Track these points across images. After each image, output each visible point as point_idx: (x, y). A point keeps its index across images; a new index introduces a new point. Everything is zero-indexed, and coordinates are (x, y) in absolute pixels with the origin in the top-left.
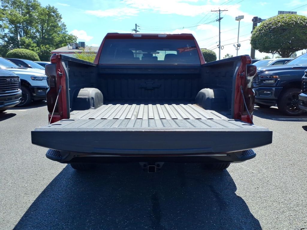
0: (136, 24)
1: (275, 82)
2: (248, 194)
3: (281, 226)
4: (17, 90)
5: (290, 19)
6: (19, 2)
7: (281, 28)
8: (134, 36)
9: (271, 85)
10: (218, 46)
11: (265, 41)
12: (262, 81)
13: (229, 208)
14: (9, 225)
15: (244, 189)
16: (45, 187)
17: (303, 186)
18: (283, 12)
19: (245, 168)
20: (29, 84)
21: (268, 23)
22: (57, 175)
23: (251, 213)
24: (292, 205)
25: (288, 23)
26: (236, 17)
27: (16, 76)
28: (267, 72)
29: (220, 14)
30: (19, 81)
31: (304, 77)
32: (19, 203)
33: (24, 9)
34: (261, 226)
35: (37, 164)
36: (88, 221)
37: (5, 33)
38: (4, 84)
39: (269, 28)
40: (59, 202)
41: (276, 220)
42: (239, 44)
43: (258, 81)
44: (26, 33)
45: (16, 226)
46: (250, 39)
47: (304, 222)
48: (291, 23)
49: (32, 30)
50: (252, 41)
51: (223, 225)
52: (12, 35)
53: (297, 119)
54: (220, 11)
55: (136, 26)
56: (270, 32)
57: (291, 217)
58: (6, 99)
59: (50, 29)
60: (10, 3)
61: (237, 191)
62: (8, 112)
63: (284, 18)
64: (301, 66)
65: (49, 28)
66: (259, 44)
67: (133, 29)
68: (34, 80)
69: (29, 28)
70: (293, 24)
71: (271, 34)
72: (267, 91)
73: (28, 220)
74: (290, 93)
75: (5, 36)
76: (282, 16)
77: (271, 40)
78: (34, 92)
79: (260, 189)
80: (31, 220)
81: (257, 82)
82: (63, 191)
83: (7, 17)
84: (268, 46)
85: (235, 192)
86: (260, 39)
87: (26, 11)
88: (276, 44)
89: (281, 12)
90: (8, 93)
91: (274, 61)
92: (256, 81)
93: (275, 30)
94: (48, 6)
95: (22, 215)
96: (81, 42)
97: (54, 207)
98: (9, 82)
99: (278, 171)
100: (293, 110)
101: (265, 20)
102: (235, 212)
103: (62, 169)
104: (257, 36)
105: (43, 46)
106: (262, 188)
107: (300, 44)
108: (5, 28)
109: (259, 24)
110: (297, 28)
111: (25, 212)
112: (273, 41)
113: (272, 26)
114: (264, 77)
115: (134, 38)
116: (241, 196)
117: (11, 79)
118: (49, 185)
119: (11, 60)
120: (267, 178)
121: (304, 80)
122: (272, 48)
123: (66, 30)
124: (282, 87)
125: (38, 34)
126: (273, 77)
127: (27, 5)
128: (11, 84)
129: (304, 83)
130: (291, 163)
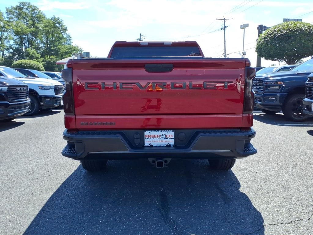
0: (141, 34)
1: (280, 88)
2: (251, 190)
3: (282, 217)
4: (26, 99)
5: (295, 26)
6: (24, 14)
7: (286, 35)
8: (141, 44)
9: (275, 91)
10: (223, 54)
11: (270, 49)
12: (267, 87)
13: (233, 202)
14: (28, 217)
15: (248, 187)
16: (59, 186)
17: (305, 183)
18: (288, 19)
19: (249, 168)
20: (37, 93)
21: (272, 30)
22: (69, 176)
23: (254, 207)
24: (293, 200)
25: (293, 30)
26: (241, 26)
27: (25, 85)
28: (271, 78)
29: (224, 22)
30: (27, 90)
31: (307, 82)
32: (36, 199)
33: (29, 20)
34: (263, 217)
35: (49, 166)
36: (101, 213)
37: (10, 45)
38: (14, 93)
39: (274, 36)
40: (73, 198)
41: (277, 212)
42: (244, 52)
43: (263, 87)
44: (31, 44)
45: (35, 218)
46: (256, 46)
47: (304, 213)
48: (296, 31)
49: (37, 41)
50: (257, 48)
51: (227, 216)
52: (17, 46)
53: (302, 124)
54: (224, 19)
55: (141, 36)
56: (275, 40)
57: (292, 209)
58: (15, 107)
59: (55, 40)
60: (15, 15)
61: (241, 188)
62: (17, 120)
63: (288, 25)
64: (305, 72)
65: (53, 40)
66: (264, 52)
67: (138, 39)
68: (41, 89)
69: (34, 39)
70: (298, 31)
71: (276, 41)
72: (272, 97)
73: (45, 213)
74: (295, 99)
75: (10, 47)
76: (287, 24)
77: (276, 47)
78: (42, 101)
79: (263, 186)
80: (48, 213)
81: (262, 89)
82: (76, 189)
83: (12, 29)
84: (273, 53)
85: (239, 189)
86: (265, 47)
87: (31, 22)
88: (282, 52)
89: (285, 20)
90: (18, 101)
91: (278, 68)
92: (260, 87)
93: (280, 38)
94: (53, 17)
95: (40, 209)
96: (86, 53)
97: (68, 202)
98: (18, 91)
99: (281, 171)
100: (299, 116)
101: (270, 28)
102: (239, 206)
103: (74, 171)
104: (262, 44)
105: (47, 57)
106: (265, 185)
107: (305, 51)
108: (10, 39)
109: (264, 32)
110: (303, 35)
111: (42, 207)
112: (278, 49)
113: (277, 34)
114: (269, 83)
115: (140, 46)
116: (245, 192)
117: (20, 88)
118: (62, 184)
119: (19, 70)
120: (270, 177)
121: (308, 85)
122: (277, 55)
123: (71, 41)
124: (287, 93)
125: (42, 45)
126: (277, 83)
127: (32, 16)
128: (21, 92)
129: (308, 88)
130: (294, 164)
